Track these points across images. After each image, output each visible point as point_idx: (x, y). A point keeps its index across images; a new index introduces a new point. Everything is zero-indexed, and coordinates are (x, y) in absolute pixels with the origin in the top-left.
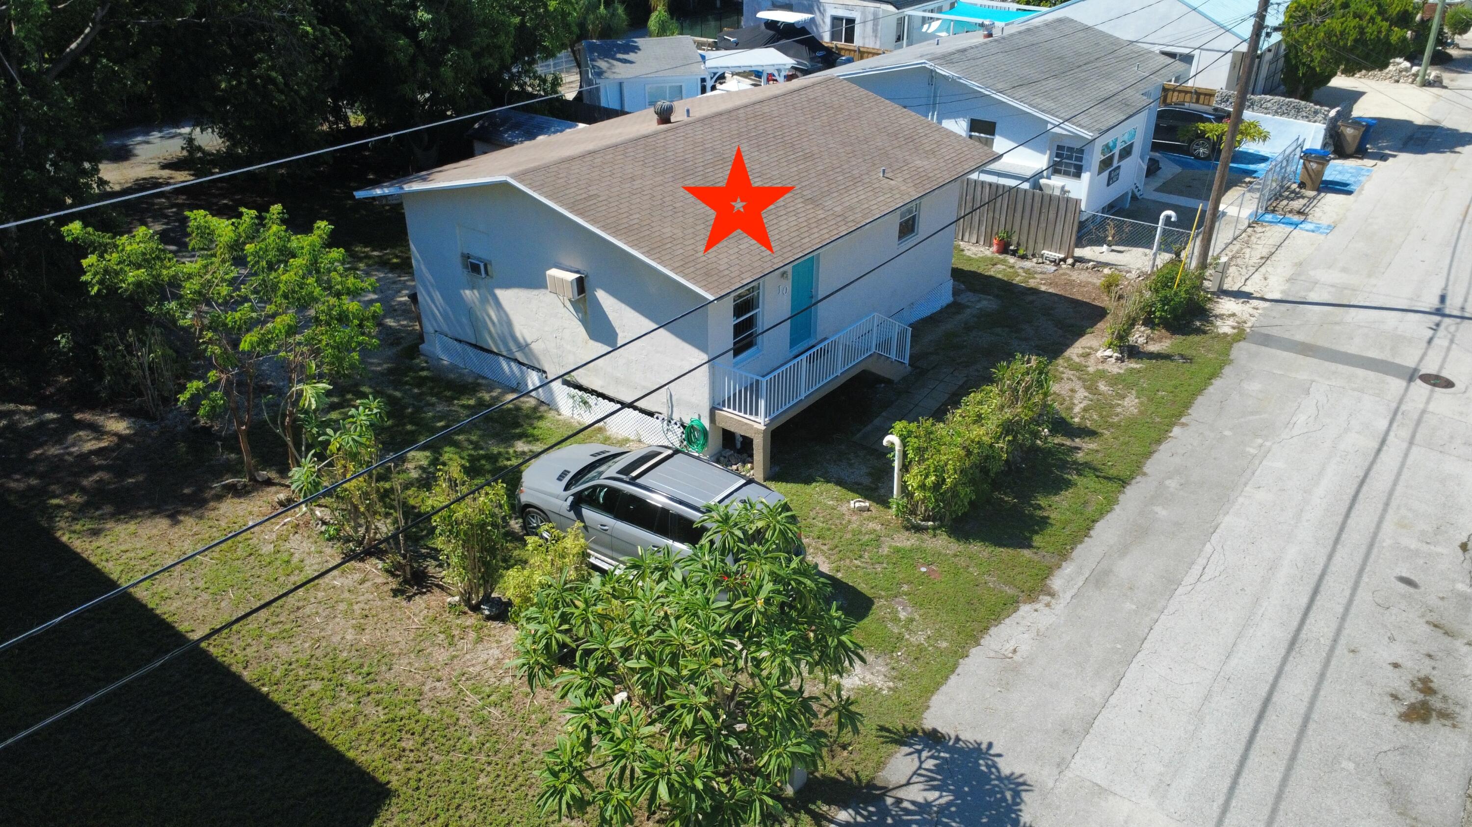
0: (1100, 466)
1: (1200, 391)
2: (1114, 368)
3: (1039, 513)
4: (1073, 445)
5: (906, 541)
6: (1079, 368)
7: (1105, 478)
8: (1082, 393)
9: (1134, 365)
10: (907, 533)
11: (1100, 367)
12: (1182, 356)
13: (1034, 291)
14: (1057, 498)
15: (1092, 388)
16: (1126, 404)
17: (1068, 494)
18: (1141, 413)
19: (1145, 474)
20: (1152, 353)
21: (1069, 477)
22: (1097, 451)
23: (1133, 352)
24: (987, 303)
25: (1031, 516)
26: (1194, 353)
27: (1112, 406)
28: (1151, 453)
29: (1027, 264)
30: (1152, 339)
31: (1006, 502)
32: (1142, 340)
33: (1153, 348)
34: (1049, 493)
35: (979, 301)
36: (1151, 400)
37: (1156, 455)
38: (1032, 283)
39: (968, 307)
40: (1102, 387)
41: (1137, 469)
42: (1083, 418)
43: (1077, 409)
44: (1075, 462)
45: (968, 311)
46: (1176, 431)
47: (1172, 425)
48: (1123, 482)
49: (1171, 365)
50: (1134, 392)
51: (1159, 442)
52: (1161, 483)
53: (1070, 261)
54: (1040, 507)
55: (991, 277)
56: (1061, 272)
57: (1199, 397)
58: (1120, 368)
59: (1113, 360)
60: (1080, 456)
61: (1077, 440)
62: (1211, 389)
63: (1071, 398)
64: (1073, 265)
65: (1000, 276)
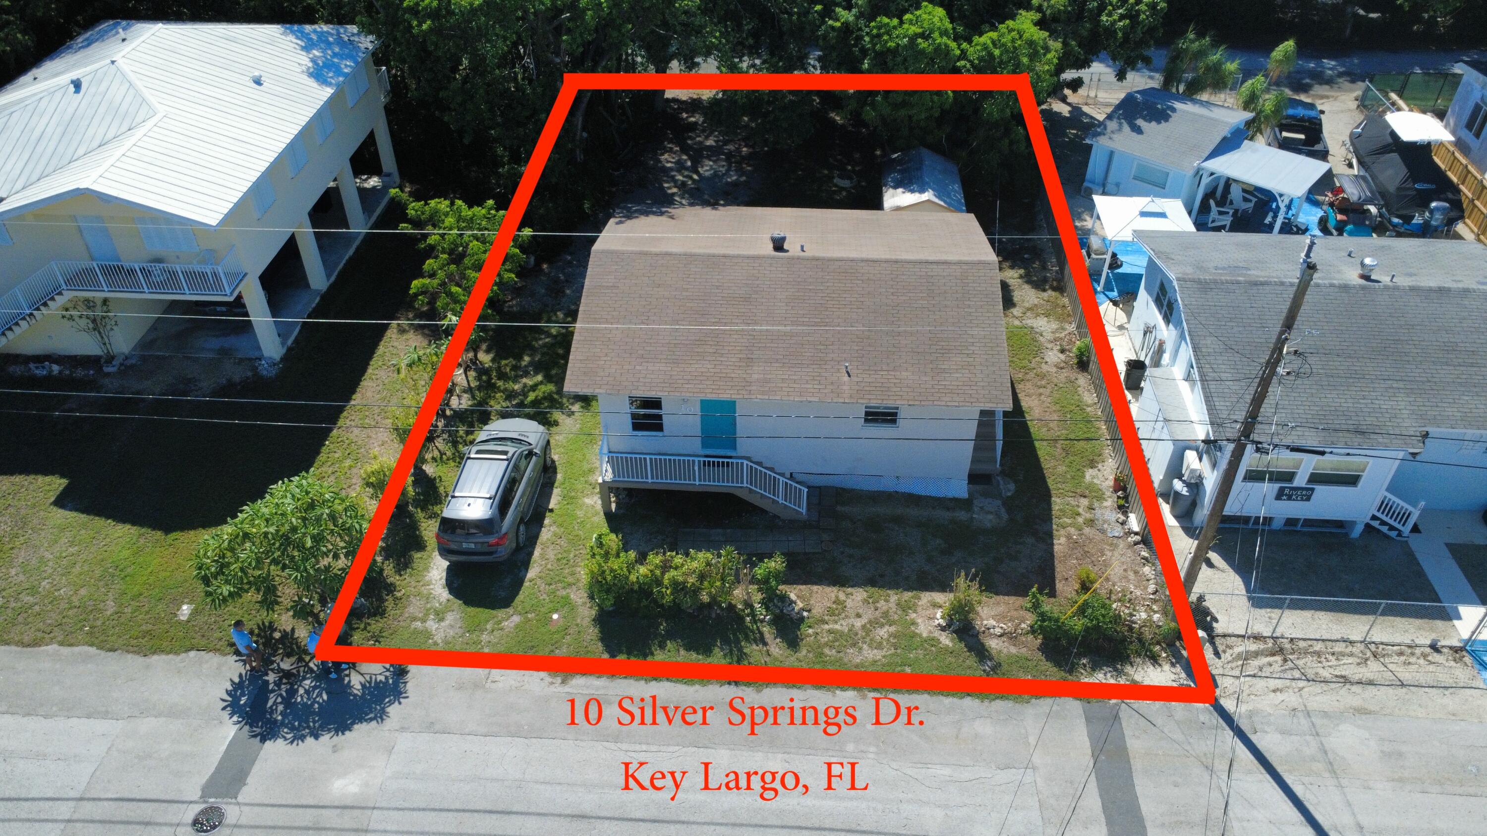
2: (926, 629)
4: (770, 641)
5: (579, 597)
6: (907, 608)
8: (860, 623)
9: (946, 640)
10: (585, 595)
11: (919, 620)
12: (995, 667)
13: (1046, 538)
15: (874, 625)
16: (866, 652)
17: (693, 656)
18: (859, 666)
20: (981, 645)
21: (717, 651)
23: (968, 633)
24: (989, 519)
26: (1013, 672)
27: (853, 646)
28: (794, 687)
29: (1108, 515)
30: (1011, 639)
31: (657, 628)
32: (998, 632)
33: (993, 644)
35: (988, 513)
36: (887, 665)
39: (970, 511)
40: (883, 632)
42: (816, 634)
43: (828, 627)
44: (741, 649)
45: (960, 514)
46: (849, 693)
47: (857, 689)
49: (970, 662)
50: (891, 652)
51: (818, 687)
53: (1137, 538)
55: (1049, 503)
56: (1117, 541)
58: (930, 632)
59: (935, 624)
61: (778, 640)
63: (845, 618)
64: (1136, 543)
65: (1057, 508)
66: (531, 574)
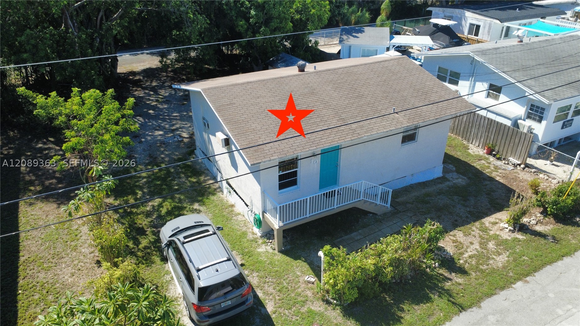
0: (455, 295)
1: (551, 263)
2: (506, 235)
3: (399, 313)
4: (449, 276)
5: (318, 307)
6: (485, 230)
7: (453, 303)
8: (477, 246)
9: (520, 236)
10: (321, 303)
11: (498, 233)
12: (554, 238)
13: (492, 179)
14: (416, 307)
15: (484, 244)
16: (498, 259)
17: (425, 306)
18: (504, 267)
19: (480, 307)
20: (535, 231)
21: (432, 296)
22: (460, 284)
23: (523, 229)
24: (461, 181)
25: (394, 314)
26: (563, 237)
27: (489, 258)
28: (492, 295)
29: (499, 163)
30: (542, 223)
31: (386, 301)
32: (534, 222)
33: (539, 228)
34: (413, 303)
35: (457, 179)
36: (515, 260)
37: (495, 297)
38: (494, 175)
39: (449, 181)
40: (491, 245)
41: (476, 302)
42: (466, 262)
43: (466, 255)
44: (442, 288)
45: (447, 183)
46: (519, 284)
47: (519, 279)
48: (462, 308)
49: (543, 241)
50: (508, 253)
51: (503, 288)
52: (486, 316)
53: (522, 166)
54: (402, 310)
55: (473, 166)
56: (515, 171)
57: (548, 266)
58: (509, 236)
59: (507, 230)
60: (448, 285)
61: (453, 274)
62: (560, 263)
63: (468, 247)
64: (524, 169)
65: (478, 167)
66: (270, 308)
